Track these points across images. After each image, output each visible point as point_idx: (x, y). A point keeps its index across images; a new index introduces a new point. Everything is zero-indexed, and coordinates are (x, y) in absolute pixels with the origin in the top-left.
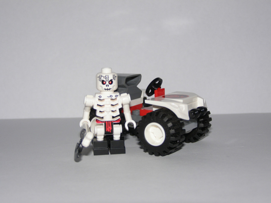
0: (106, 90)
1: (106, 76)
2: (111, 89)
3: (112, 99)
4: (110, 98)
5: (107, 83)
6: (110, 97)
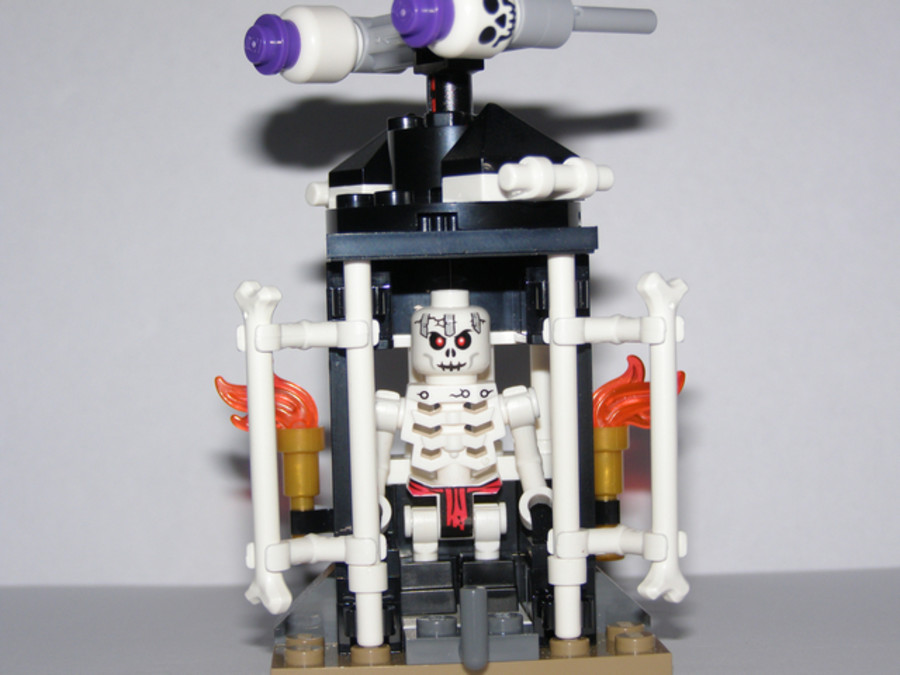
0: (447, 370)
1: (444, 319)
2: (464, 365)
3: (468, 406)
4: (461, 399)
5: (450, 344)
6: (462, 395)
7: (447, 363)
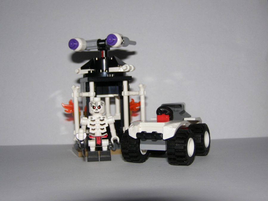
1: (95, 103)
2: (99, 112)
3: (101, 120)
4: (99, 119)
5: (97, 108)
7: (96, 112)
